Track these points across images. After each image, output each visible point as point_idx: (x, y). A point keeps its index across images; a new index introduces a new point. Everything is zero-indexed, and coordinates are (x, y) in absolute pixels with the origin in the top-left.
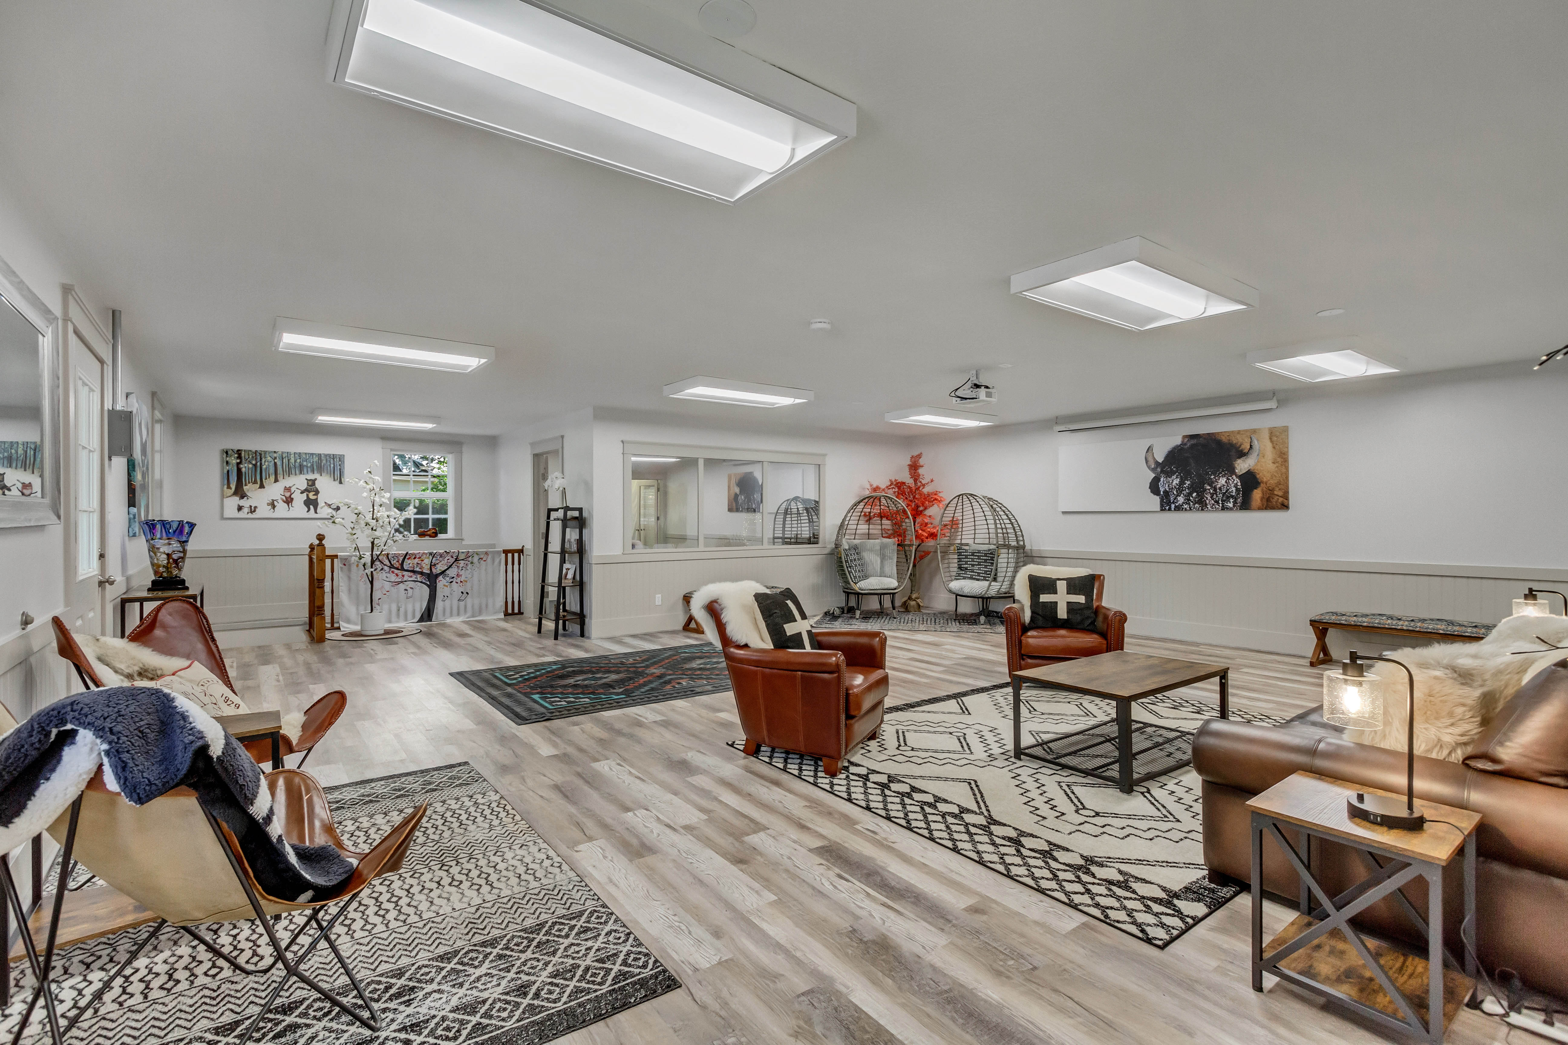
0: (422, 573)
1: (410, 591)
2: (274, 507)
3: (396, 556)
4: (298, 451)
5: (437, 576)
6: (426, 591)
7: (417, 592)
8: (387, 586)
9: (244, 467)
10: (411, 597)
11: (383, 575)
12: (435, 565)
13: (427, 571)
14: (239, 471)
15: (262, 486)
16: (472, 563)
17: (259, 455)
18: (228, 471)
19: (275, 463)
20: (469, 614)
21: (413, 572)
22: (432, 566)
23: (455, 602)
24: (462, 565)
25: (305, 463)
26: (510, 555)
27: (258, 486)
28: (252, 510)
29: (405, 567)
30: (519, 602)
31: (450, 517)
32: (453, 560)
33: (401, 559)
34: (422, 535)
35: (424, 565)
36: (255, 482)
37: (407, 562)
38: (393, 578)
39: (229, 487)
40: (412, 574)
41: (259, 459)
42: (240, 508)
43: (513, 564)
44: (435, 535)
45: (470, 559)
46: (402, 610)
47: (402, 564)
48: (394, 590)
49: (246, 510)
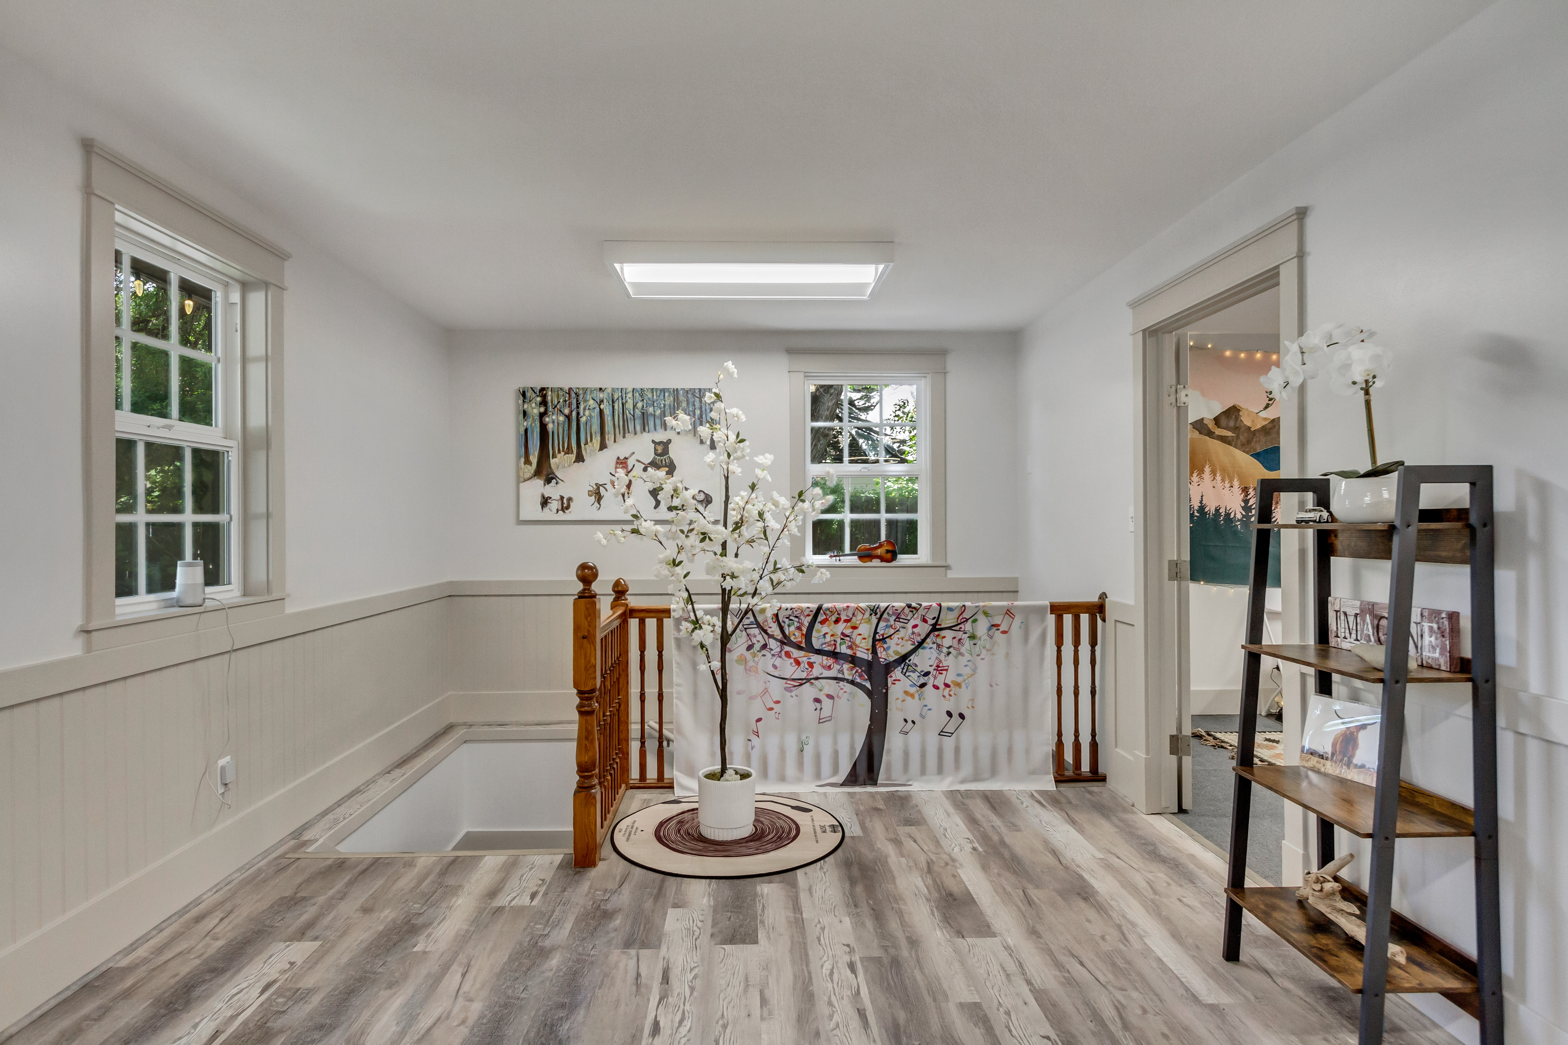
0: (853, 660)
1: (827, 702)
2: (599, 498)
3: (795, 615)
4: (638, 386)
5: (889, 667)
6: (864, 704)
7: (842, 703)
8: (776, 688)
9: (554, 421)
10: (830, 719)
11: (766, 662)
12: (883, 640)
13: (864, 654)
14: (543, 427)
15: (580, 458)
16: (972, 637)
17: (574, 396)
18: (526, 431)
19: (601, 412)
20: (967, 770)
21: (835, 655)
22: (877, 641)
23: (933, 739)
24: (947, 642)
25: (651, 410)
26: (1068, 619)
27: (573, 457)
28: (565, 505)
29: (816, 644)
30: (1094, 746)
31: (923, 518)
32: (927, 628)
33: (806, 621)
34: (866, 556)
35: (858, 640)
36: (569, 451)
37: (820, 630)
38: (788, 669)
39: (528, 462)
40: (829, 661)
41: (574, 406)
42: (545, 502)
43: (1077, 642)
44: (891, 556)
45: (968, 626)
46: (809, 750)
47: (808, 636)
48: (790, 701)
49: (554, 505)
